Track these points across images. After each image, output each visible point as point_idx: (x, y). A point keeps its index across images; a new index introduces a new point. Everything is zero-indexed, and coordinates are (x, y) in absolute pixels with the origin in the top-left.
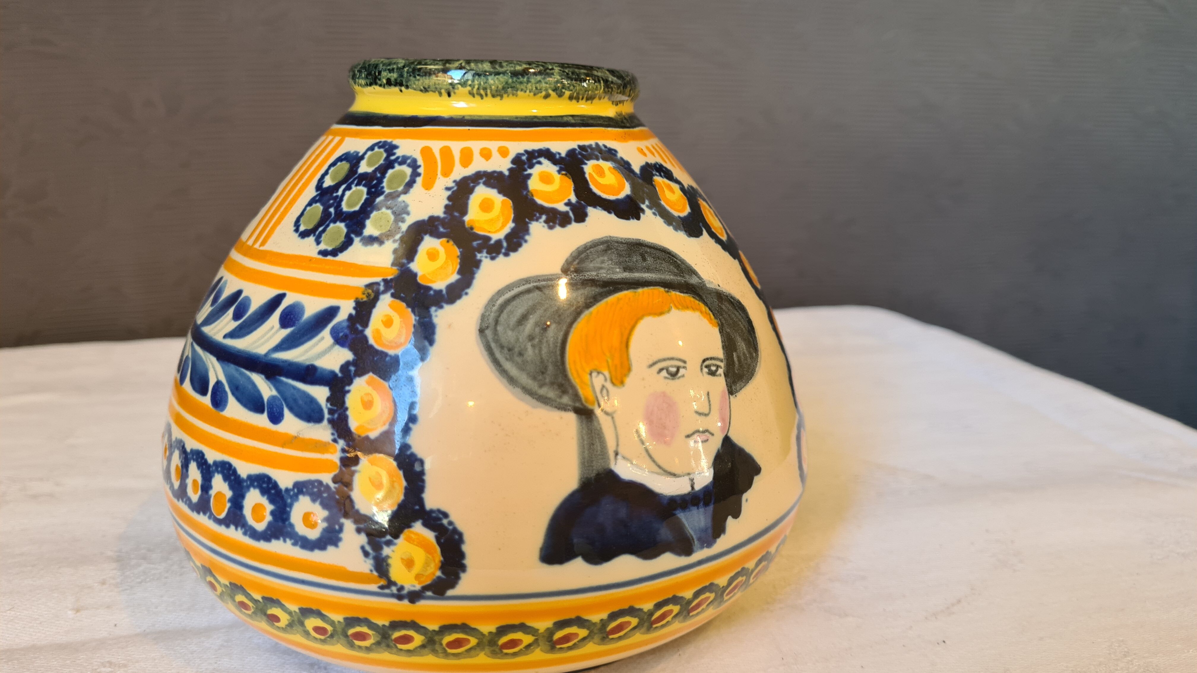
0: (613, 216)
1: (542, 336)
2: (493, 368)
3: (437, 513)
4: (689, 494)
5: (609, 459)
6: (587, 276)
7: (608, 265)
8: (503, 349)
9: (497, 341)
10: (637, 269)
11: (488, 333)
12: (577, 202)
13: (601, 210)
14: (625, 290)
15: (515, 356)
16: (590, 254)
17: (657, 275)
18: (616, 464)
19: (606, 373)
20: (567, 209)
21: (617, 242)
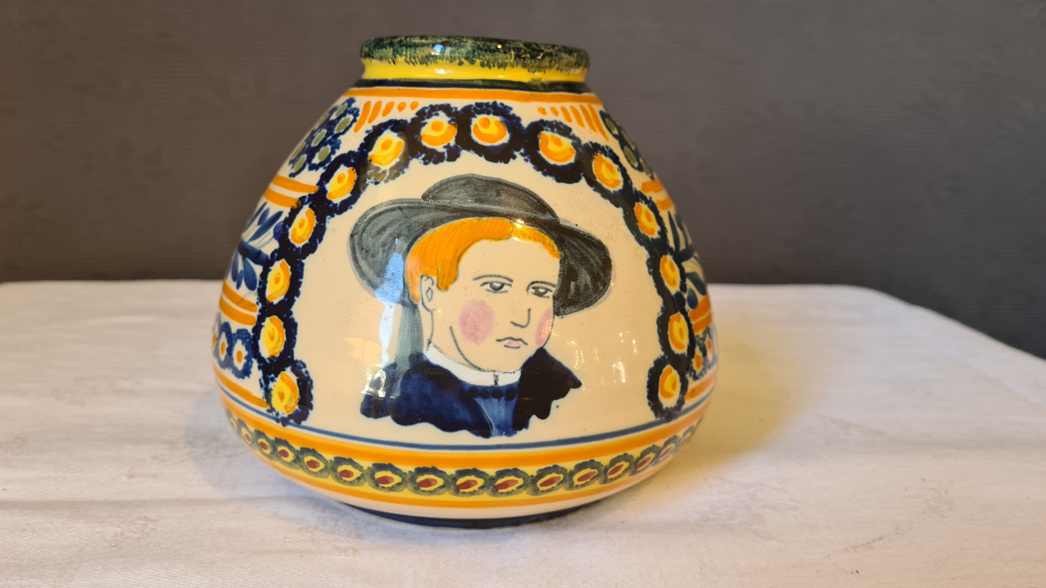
0: (482, 159)
1: (392, 245)
2: (352, 263)
3: (300, 363)
4: (492, 387)
5: (422, 345)
6: (441, 203)
7: (462, 196)
8: (362, 251)
9: (360, 244)
10: (488, 201)
11: (356, 237)
12: (455, 146)
13: (473, 153)
14: (470, 216)
15: (369, 256)
16: (450, 186)
17: (507, 208)
18: (427, 350)
19: (435, 279)
20: (444, 150)
21: (478, 179)
